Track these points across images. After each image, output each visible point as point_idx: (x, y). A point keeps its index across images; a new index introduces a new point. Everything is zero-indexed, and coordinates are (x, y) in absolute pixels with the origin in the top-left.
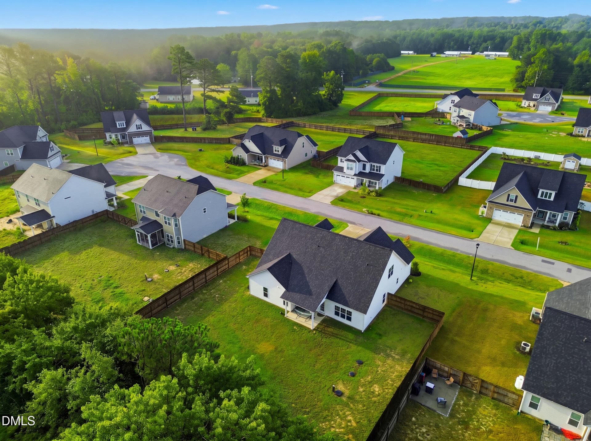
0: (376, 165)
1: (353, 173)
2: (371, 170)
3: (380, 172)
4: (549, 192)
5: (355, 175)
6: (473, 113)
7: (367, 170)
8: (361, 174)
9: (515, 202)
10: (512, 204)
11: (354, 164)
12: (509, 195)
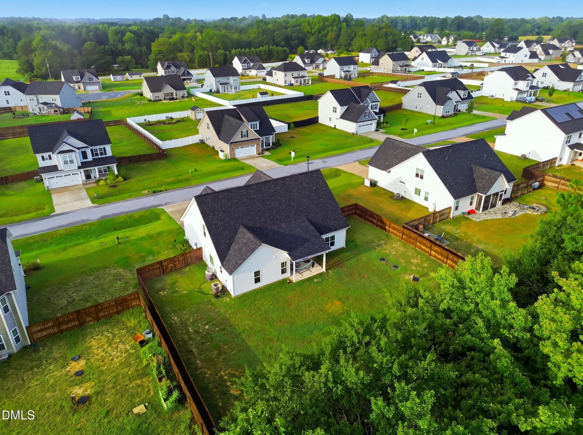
0: (98, 147)
1: (75, 165)
2: (93, 156)
3: (106, 154)
4: (255, 123)
5: (79, 168)
7: (90, 158)
8: (83, 165)
9: (247, 137)
10: (246, 139)
11: (73, 154)
12: (242, 132)
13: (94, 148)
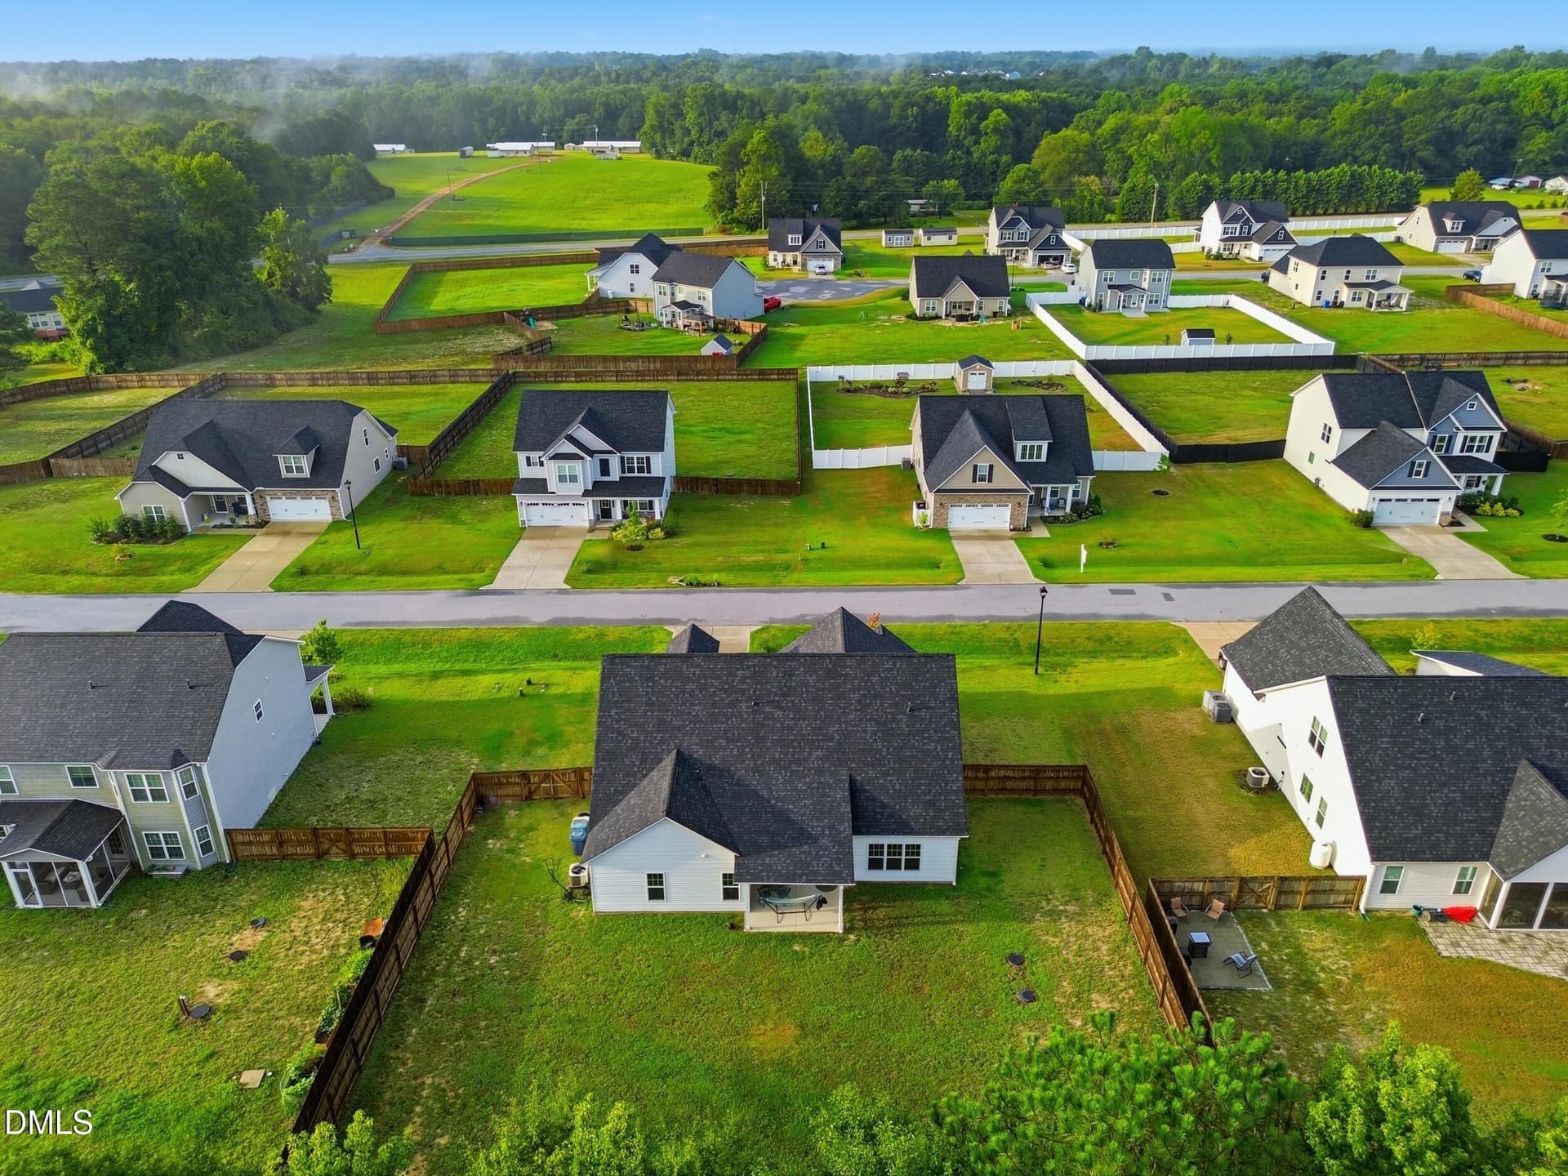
0: (635, 455)
1: (578, 488)
2: (623, 472)
3: (649, 472)
4: (1036, 443)
5: (586, 493)
6: (708, 293)
7: (615, 474)
8: (598, 488)
9: (990, 481)
10: (985, 485)
11: (577, 466)
12: (975, 467)
13: (627, 455)
